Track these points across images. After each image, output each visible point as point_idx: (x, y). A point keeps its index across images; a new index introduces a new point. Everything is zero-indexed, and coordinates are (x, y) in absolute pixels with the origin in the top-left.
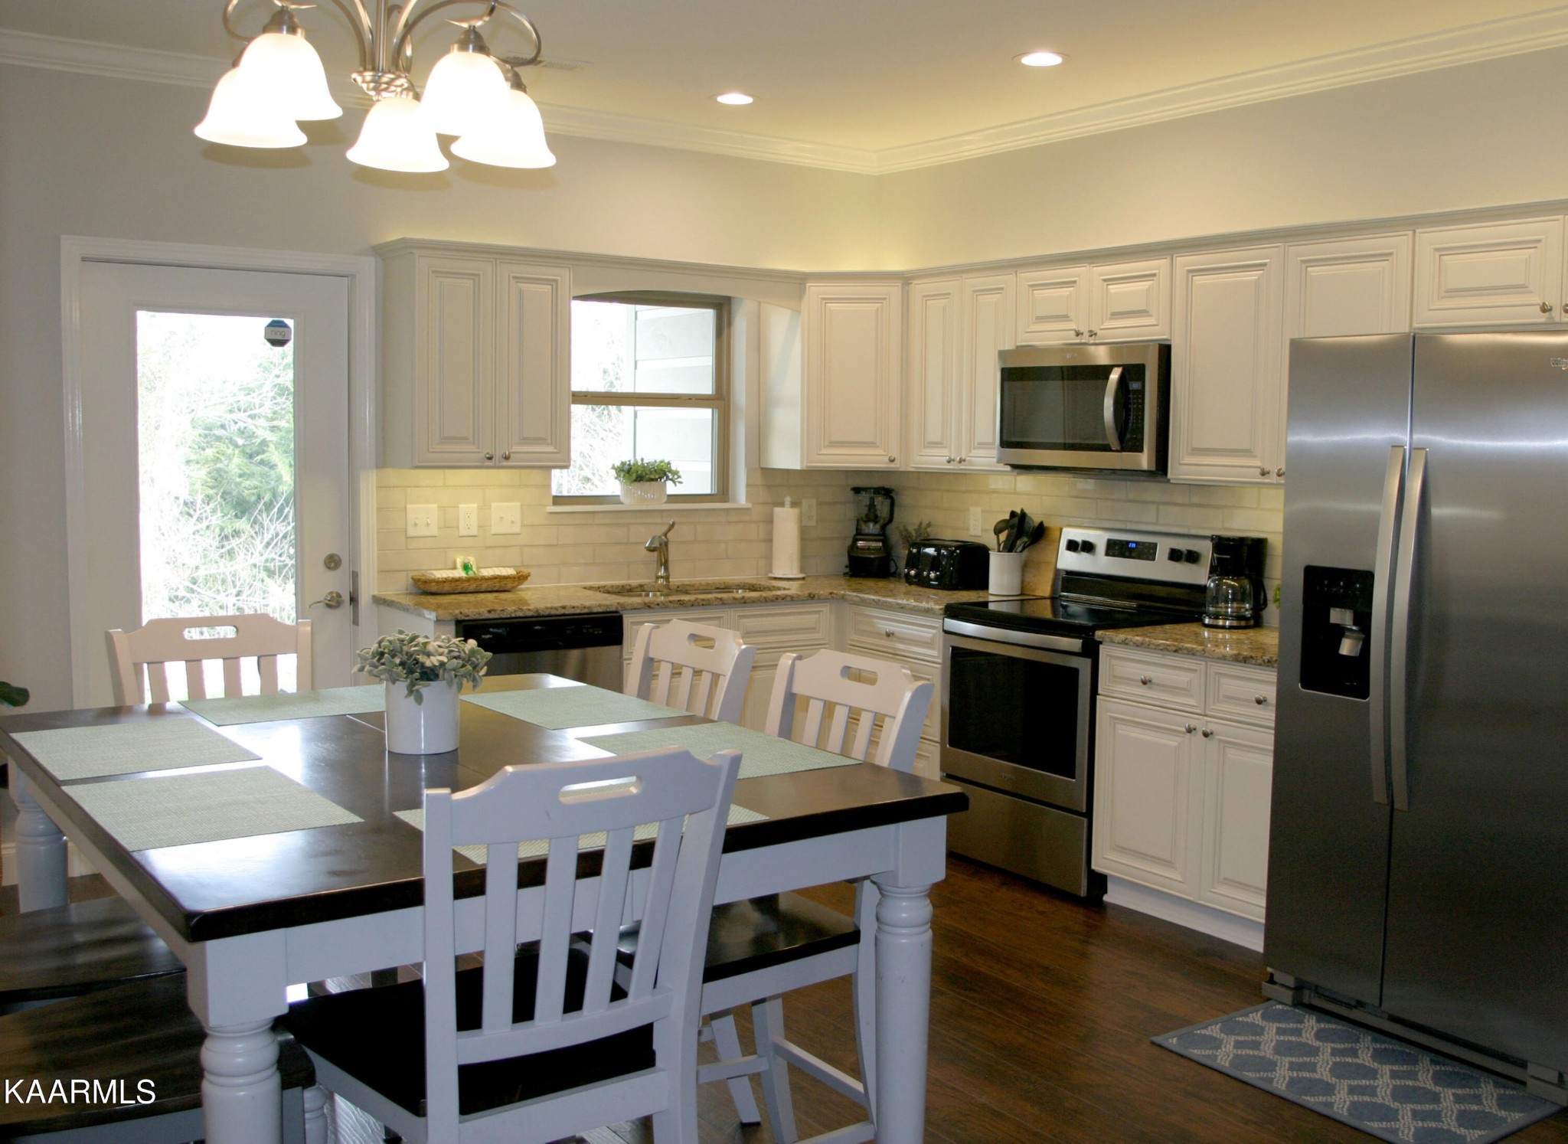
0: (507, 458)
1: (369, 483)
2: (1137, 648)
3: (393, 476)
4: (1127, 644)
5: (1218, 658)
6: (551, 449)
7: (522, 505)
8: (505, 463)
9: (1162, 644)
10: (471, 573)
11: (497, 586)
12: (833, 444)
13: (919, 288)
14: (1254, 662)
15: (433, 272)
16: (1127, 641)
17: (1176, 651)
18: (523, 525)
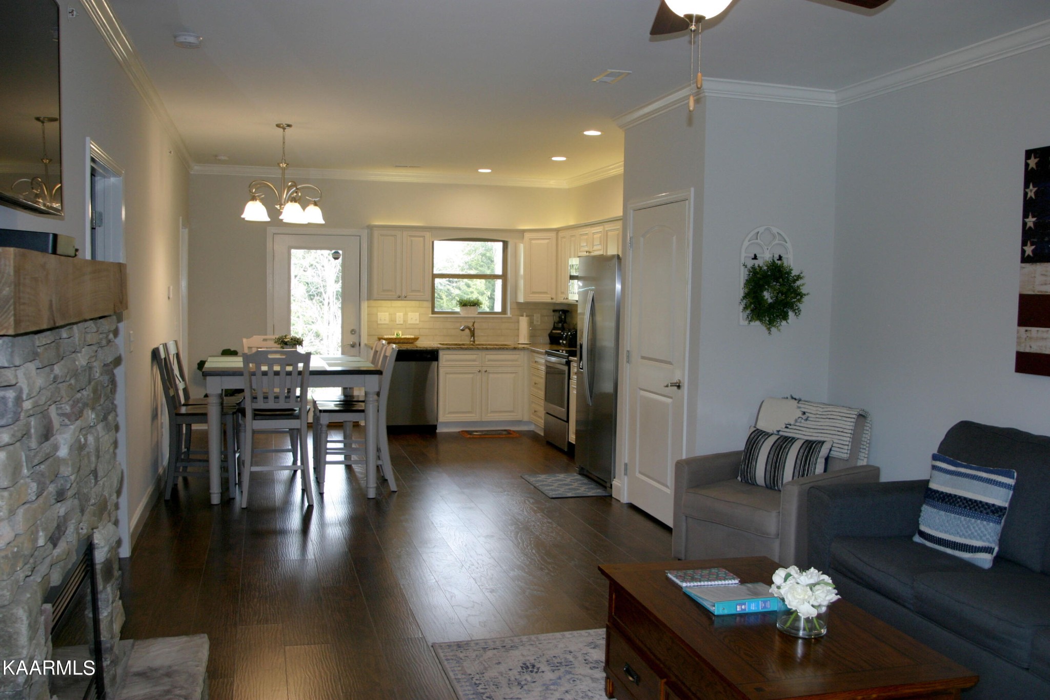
0: (406, 297)
1: (365, 305)
3: (373, 303)
6: (422, 294)
7: (420, 314)
8: (405, 299)
10: (398, 337)
11: (406, 341)
12: (534, 293)
13: (561, 234)
15: (381, 235)
18: (420, 321)
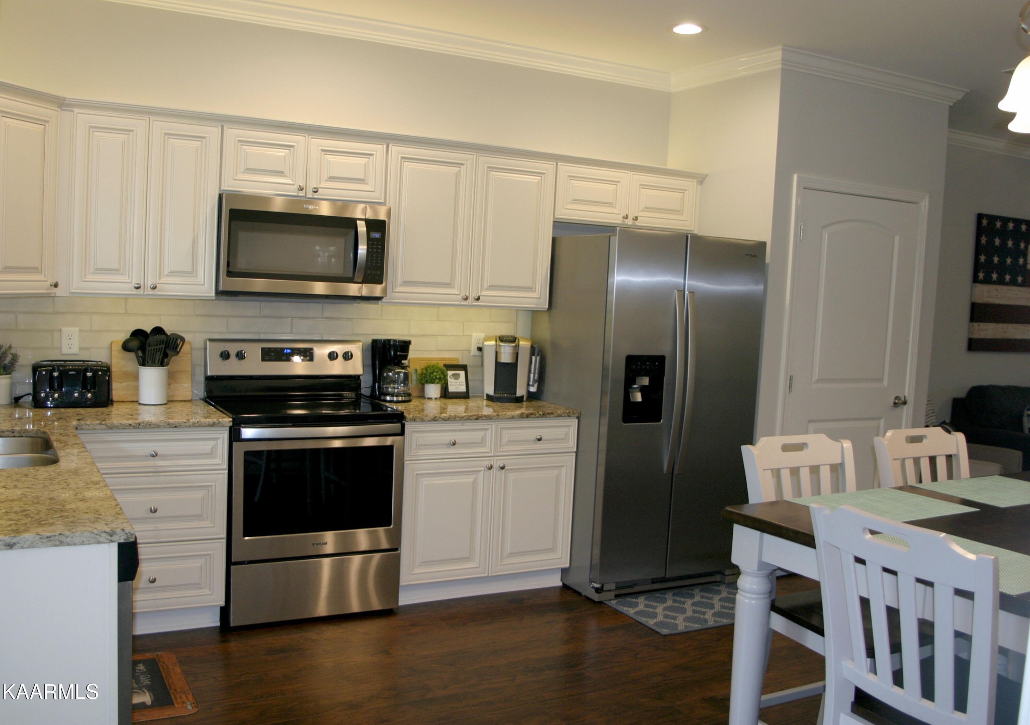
2: (445, 422)
4: (436, 421)
5: (509, 418)
9: (465, 416)
14: (534, 416)
16: (436, 419)
17: (477, 419)
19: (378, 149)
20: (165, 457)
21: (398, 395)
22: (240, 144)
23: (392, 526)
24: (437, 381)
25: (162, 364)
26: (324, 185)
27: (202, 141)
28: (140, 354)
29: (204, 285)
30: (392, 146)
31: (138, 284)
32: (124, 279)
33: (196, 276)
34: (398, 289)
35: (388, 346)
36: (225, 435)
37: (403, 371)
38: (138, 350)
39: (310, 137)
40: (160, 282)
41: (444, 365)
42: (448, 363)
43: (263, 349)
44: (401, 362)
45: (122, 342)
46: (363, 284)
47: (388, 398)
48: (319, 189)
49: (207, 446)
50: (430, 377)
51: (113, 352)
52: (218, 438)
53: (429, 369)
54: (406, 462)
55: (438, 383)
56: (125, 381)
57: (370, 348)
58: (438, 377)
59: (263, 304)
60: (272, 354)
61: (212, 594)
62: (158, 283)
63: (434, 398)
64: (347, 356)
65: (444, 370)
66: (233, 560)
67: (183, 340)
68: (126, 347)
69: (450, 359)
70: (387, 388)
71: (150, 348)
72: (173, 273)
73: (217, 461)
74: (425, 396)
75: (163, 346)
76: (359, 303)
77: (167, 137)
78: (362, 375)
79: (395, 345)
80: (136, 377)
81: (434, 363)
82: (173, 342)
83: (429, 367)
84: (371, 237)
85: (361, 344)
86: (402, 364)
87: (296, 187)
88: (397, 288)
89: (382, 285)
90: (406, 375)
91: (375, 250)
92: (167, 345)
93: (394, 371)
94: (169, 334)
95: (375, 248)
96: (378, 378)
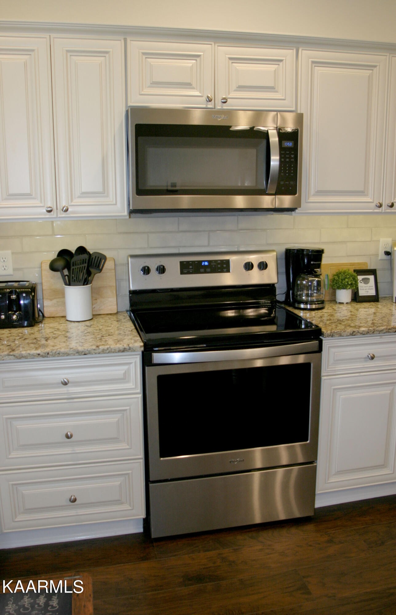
2: (363, 336)
4: (354, 335)
19: (287, 54)
20: (78, 384)
21: (312, 303)
22: (144, 57)
23: (308, 442)
24: (349, 287)
25: (86, 282)
26: (232, 95)
27: (105, 56)
28: (66, 272)
29: (116, 204)
30: (302, 50)
31: (50, 207)
32: (37, 202)
33: (107, 196)
34: (312, 199)
35: (301, 255)
36: (137, 360)
37: (317, 279)
38: (63, 269)
39: (216, 45)
40: (73, 204)
41: (355, 271)
42: (358, 268)
43: (181, 263)
44: (314, 269)
45: (50, 262)
46: (277, 196)
47: (302, 306)
48: (228, 100)
49: (119, 371)
50: (342, 283)
51: (43, 272)
52: (131, 363)
53: (340, 275)
54: (323, 378)
55: (349, 289)
56: (55, 298)
57: (284, 257)
58: (350, 283)
59: (181, 219)
60: (191, 267)
61: (133, 509)
62: (70, 206)
63: (345, 303)
64: (263, 266)
65: (355, 276)
66: (151, 479)
67: (105, 258)
68: (53, 267)
69: (359, 264)
70: (301, 295)
71: (74, 267)
72: (85, 194)
73: (130, 385)
74: (337, 300)
75: (86, 265)
76: (272, 214)
77: (69, 54)
78: (276, 283)
79: (308, 255)
80: (62, 294)
81: (345, 268)
82: (95, 261)
83: (340, 273)
84: (283, 146)
85: (275, 253)
86: (315, 272)
87: (204, 99)
88: (310, 199)
89: (296, 195)
90: (319, 283)
91: (288, 160)
92: (90, 264)
93: (308, 279)
94: (91, 253)
95: (288, 158)
96: (291, 286)
